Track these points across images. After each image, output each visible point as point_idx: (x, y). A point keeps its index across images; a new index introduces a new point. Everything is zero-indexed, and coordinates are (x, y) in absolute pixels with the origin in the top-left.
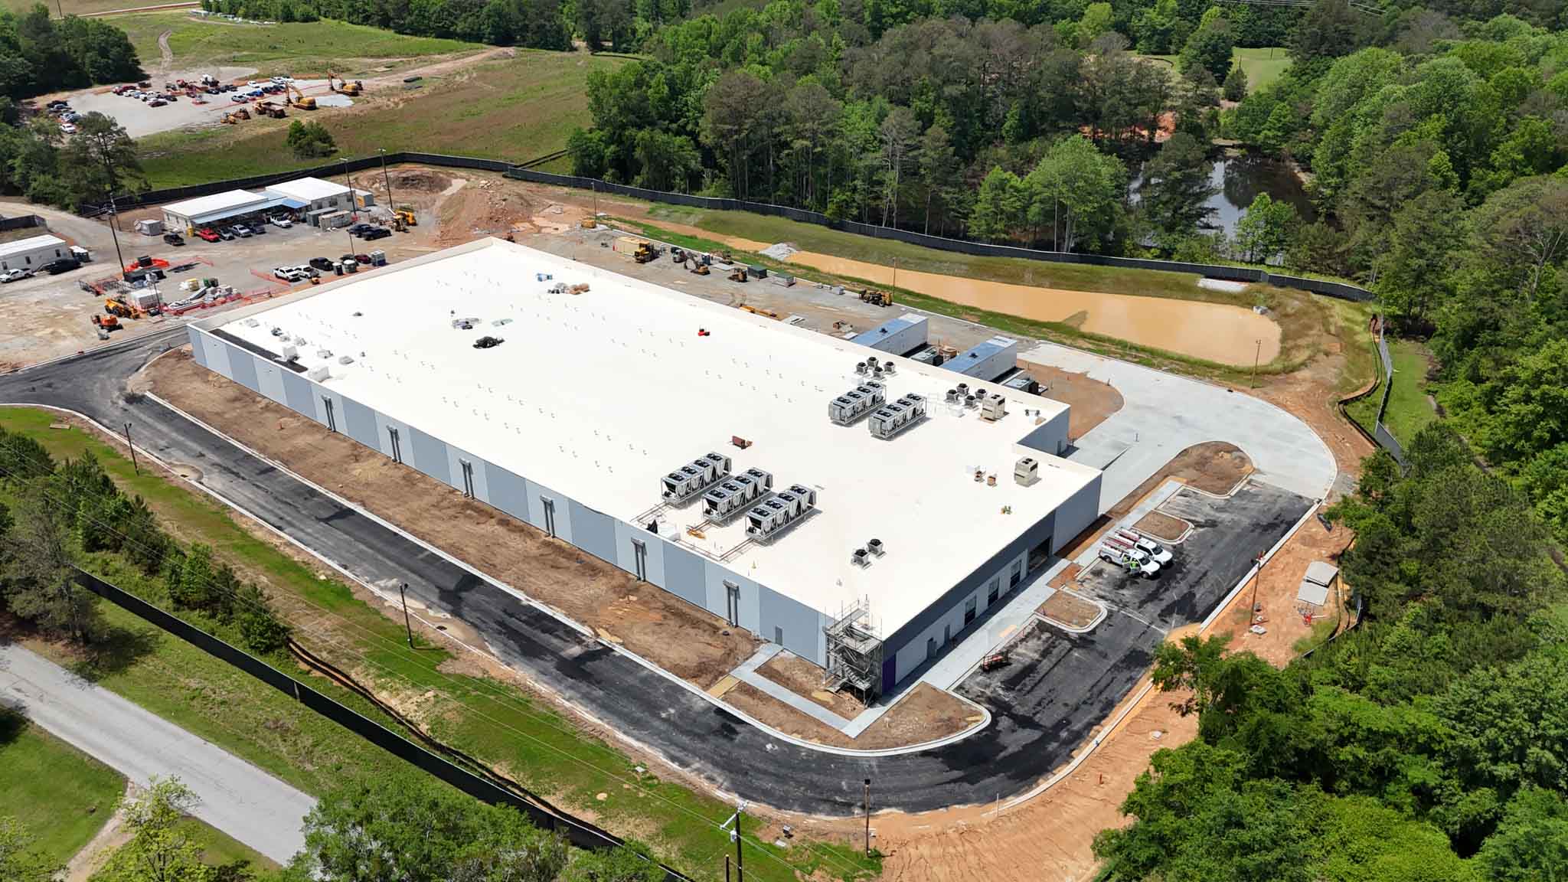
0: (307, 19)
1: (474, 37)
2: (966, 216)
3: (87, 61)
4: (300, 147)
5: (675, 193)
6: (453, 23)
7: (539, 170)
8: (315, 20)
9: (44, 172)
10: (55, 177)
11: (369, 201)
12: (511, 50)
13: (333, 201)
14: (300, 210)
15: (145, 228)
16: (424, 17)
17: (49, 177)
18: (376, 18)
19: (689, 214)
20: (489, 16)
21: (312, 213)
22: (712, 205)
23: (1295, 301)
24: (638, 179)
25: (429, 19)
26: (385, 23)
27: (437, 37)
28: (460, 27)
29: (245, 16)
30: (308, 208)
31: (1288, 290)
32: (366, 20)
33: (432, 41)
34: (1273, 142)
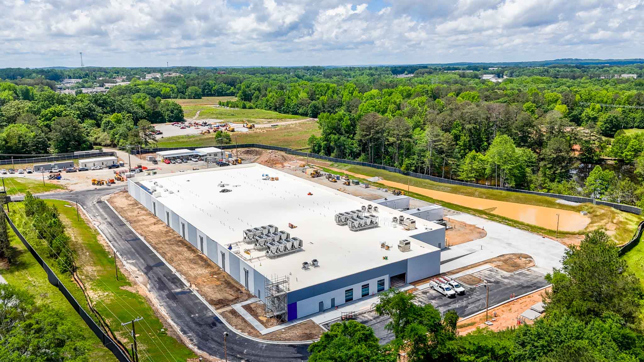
0: (251, 108)
1: (305, 114)
2: (458, 171)
4: (218, 140)
5: (346, 160)
6: (298, 110)
7: (299, 152)
8: (253, 108)
11: (230, 156)
14: (203, 156)
15: (148, 158)
16: (289, 107)
18: (273, 108)
19: (345, 166)
20: (311, 107)
21: (206, 157)
22: (358, 164)
24: (333, 154)
26: (275, 110)
27: (292, 114)
28: (300, 111)
29: (231, 107)
30: (205, 155)
32: (270, 109)
33: (290, 115)
34: (629, 157)
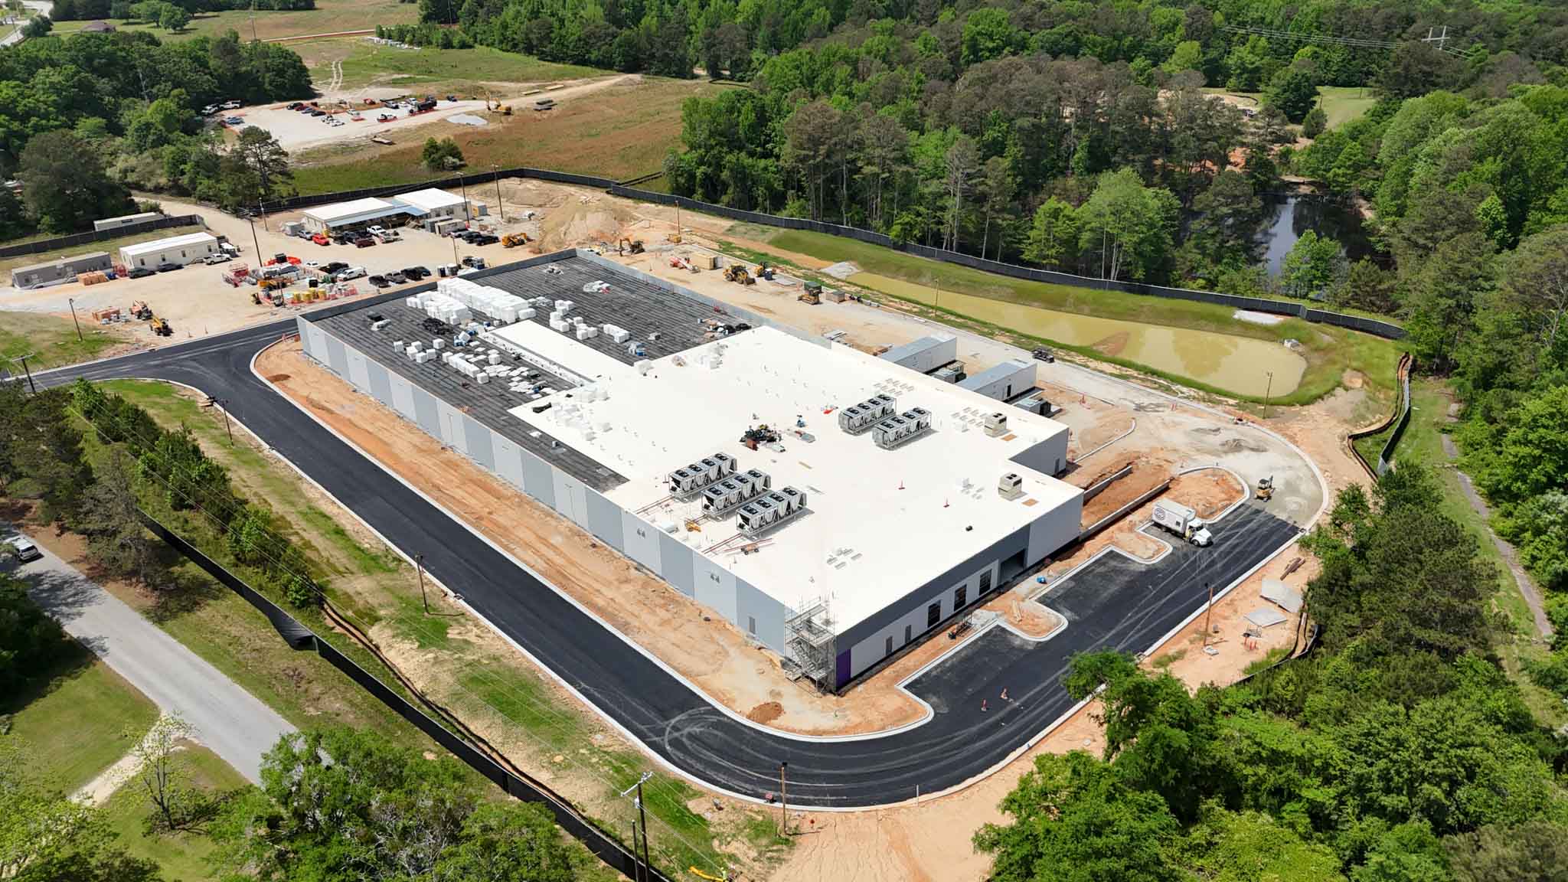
0: (464, 46)
1: (605, 64)
2: (1020, 242)
3: (267, 80)
4: (433, 161)
5: (756, 212)
6: (588, 52)
7: (640, 188)
8: (471, 47)
9: (209, 178)
10: (218, 181)
11: (483, 211)
12: (637, 77)
13: (450, 211)
14: (421, 217)
15: (288, 229)
16: (563, 44)
17: (212, 182)
18: (522, 46)
19: (763, 232)
20: (620, 46)
21: (430, 220)
22: (789, 224)
23: (1327, 335)
24: (725, 199)
25: (568, 47)
26: (529, 50)
27: (573, 64)
28: (594, 55)
29: (411, 43)
30: (427, 216)
31: (1322, 326)
32: (514, 47)
33: (569, 67)
34: (1341, 179)
